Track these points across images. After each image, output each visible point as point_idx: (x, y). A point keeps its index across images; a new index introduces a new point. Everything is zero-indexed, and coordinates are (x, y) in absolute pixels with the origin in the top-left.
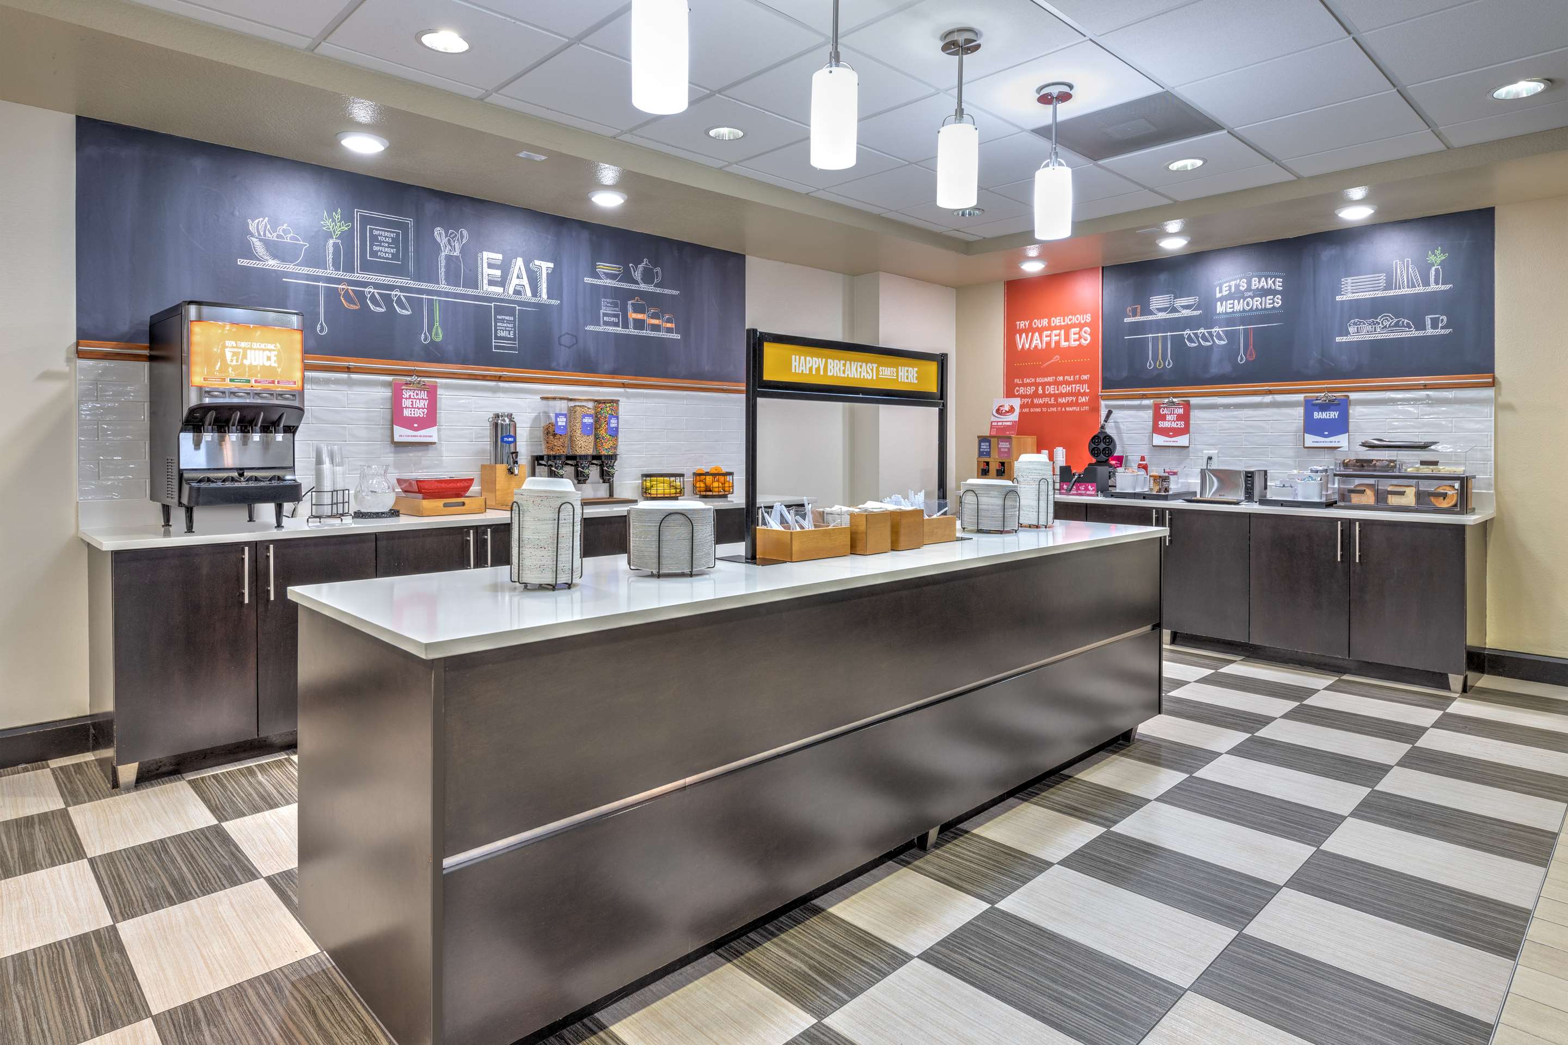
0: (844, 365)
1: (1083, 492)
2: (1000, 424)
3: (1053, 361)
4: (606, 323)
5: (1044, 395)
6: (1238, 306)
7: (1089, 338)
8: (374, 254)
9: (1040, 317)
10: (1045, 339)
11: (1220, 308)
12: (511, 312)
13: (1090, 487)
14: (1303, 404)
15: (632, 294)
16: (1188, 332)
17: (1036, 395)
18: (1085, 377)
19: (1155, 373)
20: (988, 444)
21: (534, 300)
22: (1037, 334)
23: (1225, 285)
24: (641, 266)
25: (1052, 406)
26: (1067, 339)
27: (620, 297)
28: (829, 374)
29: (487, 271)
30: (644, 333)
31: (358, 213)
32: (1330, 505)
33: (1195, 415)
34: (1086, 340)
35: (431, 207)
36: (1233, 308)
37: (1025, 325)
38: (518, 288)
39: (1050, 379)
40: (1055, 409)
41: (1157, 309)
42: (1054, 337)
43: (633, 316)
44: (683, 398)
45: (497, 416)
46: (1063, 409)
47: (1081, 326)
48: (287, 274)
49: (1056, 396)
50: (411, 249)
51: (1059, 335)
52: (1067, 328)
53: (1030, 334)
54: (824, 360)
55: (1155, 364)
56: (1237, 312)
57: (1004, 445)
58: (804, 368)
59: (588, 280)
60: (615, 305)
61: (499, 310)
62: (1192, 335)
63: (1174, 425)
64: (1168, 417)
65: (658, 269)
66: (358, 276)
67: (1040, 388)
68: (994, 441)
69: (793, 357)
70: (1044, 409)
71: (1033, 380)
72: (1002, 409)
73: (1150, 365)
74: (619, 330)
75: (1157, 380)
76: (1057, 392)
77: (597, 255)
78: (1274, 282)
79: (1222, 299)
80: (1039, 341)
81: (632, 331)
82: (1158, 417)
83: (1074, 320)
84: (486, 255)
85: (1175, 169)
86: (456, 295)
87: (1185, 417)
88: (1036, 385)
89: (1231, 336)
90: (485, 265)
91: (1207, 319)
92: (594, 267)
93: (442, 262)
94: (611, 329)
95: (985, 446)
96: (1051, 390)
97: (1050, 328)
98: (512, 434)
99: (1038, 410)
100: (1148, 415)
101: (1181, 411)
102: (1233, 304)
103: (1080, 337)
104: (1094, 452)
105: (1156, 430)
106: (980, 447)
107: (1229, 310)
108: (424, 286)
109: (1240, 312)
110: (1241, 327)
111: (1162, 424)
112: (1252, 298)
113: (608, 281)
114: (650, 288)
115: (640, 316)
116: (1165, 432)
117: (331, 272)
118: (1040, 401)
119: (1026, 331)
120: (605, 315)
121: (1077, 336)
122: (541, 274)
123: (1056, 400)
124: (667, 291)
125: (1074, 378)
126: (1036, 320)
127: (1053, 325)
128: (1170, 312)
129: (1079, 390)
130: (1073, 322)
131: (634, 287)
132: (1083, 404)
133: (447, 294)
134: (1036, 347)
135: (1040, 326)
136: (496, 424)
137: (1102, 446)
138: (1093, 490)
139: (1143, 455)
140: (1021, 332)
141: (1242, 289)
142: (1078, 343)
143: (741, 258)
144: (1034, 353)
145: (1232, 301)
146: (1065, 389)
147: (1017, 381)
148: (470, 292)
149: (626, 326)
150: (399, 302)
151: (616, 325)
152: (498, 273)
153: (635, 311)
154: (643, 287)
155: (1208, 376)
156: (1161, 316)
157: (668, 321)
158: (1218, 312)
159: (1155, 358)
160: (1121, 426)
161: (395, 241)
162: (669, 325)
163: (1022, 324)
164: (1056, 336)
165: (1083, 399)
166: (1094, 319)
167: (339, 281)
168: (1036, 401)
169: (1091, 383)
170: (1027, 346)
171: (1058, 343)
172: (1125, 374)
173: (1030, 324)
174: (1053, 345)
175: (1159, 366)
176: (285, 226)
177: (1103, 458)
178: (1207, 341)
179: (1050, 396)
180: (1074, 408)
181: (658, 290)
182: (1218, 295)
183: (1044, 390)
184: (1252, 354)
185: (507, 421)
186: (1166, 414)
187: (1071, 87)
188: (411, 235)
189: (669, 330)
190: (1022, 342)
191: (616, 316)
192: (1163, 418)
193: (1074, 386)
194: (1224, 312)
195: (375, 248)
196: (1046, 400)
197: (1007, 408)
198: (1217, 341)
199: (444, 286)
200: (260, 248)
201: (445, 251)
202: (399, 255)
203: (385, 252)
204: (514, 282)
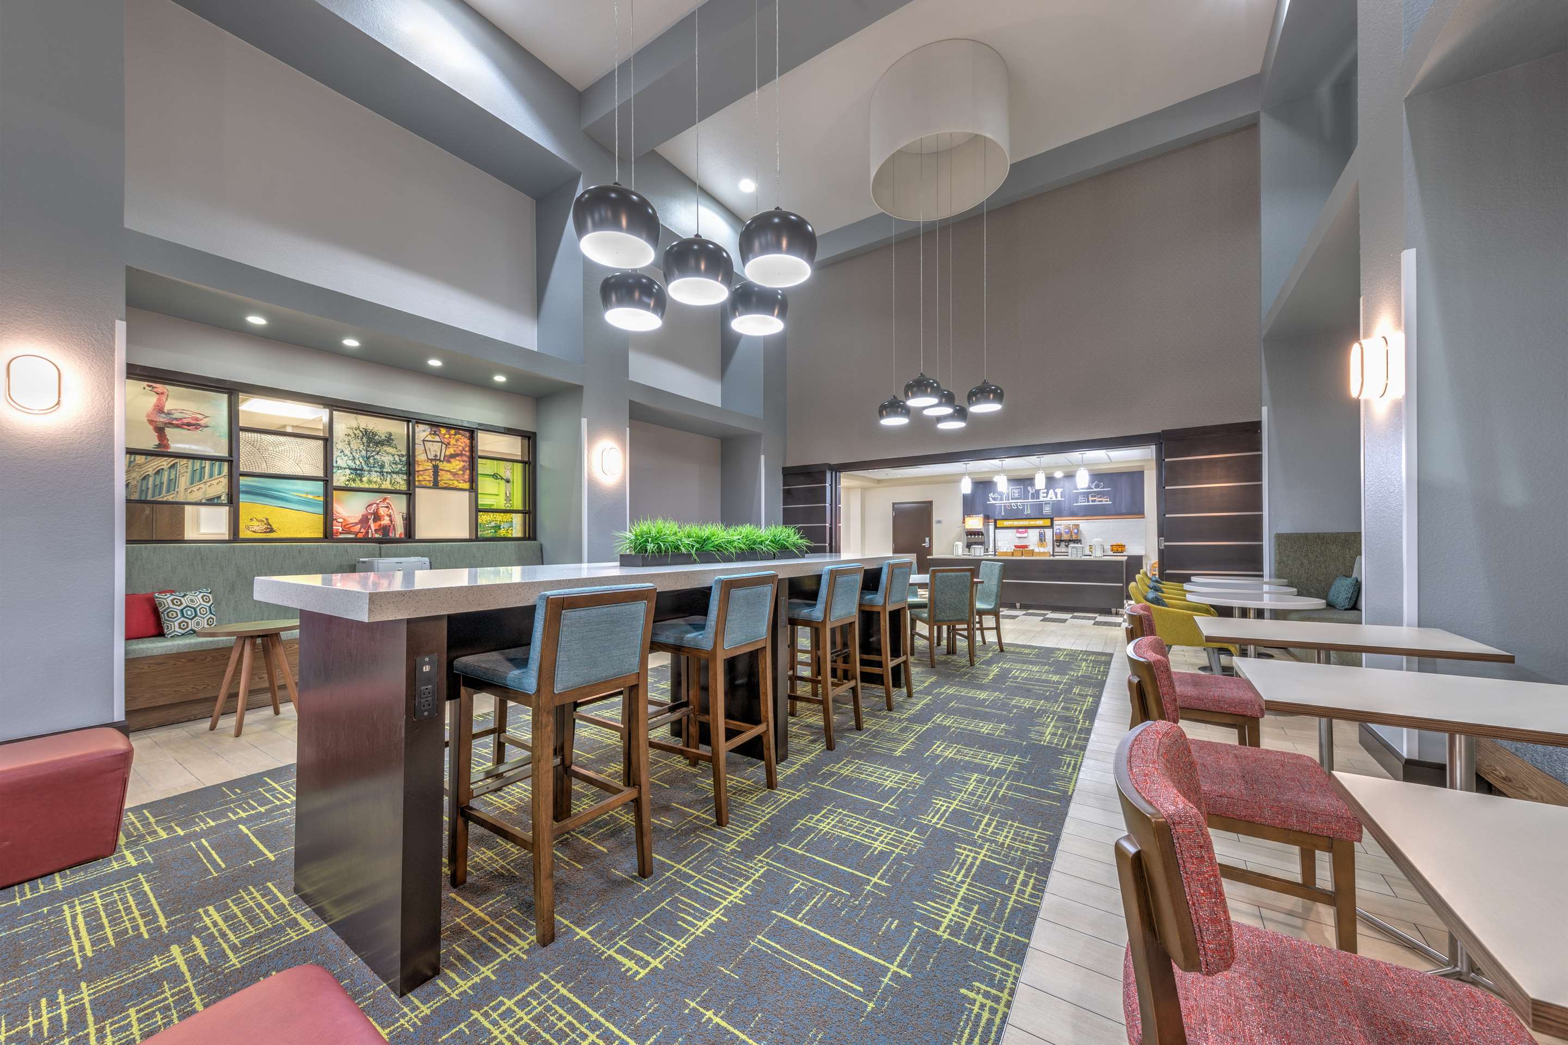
4: (1081, 502)
12: (1049, 504)
15: (1091, 493)
21: (1056, 499)
27: (1086, 494)
29: (1042, 494)
30: (1096, 503)
35: (1027, 482)
48: (996, 504)
50: (1022, 493)
59: (1074, 491)
60: (1084, 497)
66: (1011, 501)
81: (1091, 503)
84: (1042, 491)
86: (1034, 502)
93: (1030, 494)
94: (1082, 504)
108: (1026, 501)
113: (1082, 490)
114: (1098, 490)
117: (1005, 501)
122: (1059, 493)
124: (1105, 490)
143: (1142, 473)
148: (1038, 500)
149: (1088, 502)
150: (1020, 505)
151: (1085, 502)
153: (1092, 497)
154: (1095, 490)
157: (1106, 498)
161: (1019, 492)
176: (995, 494)
181: (1101, 490)
188: (1022, 490)
189: (1109, 502)
199: (1030, 500)
200: (991, 499)
201: (1031, 492)
202: (1020, 495)
203: (1016, 495)
204: (1050, 496)
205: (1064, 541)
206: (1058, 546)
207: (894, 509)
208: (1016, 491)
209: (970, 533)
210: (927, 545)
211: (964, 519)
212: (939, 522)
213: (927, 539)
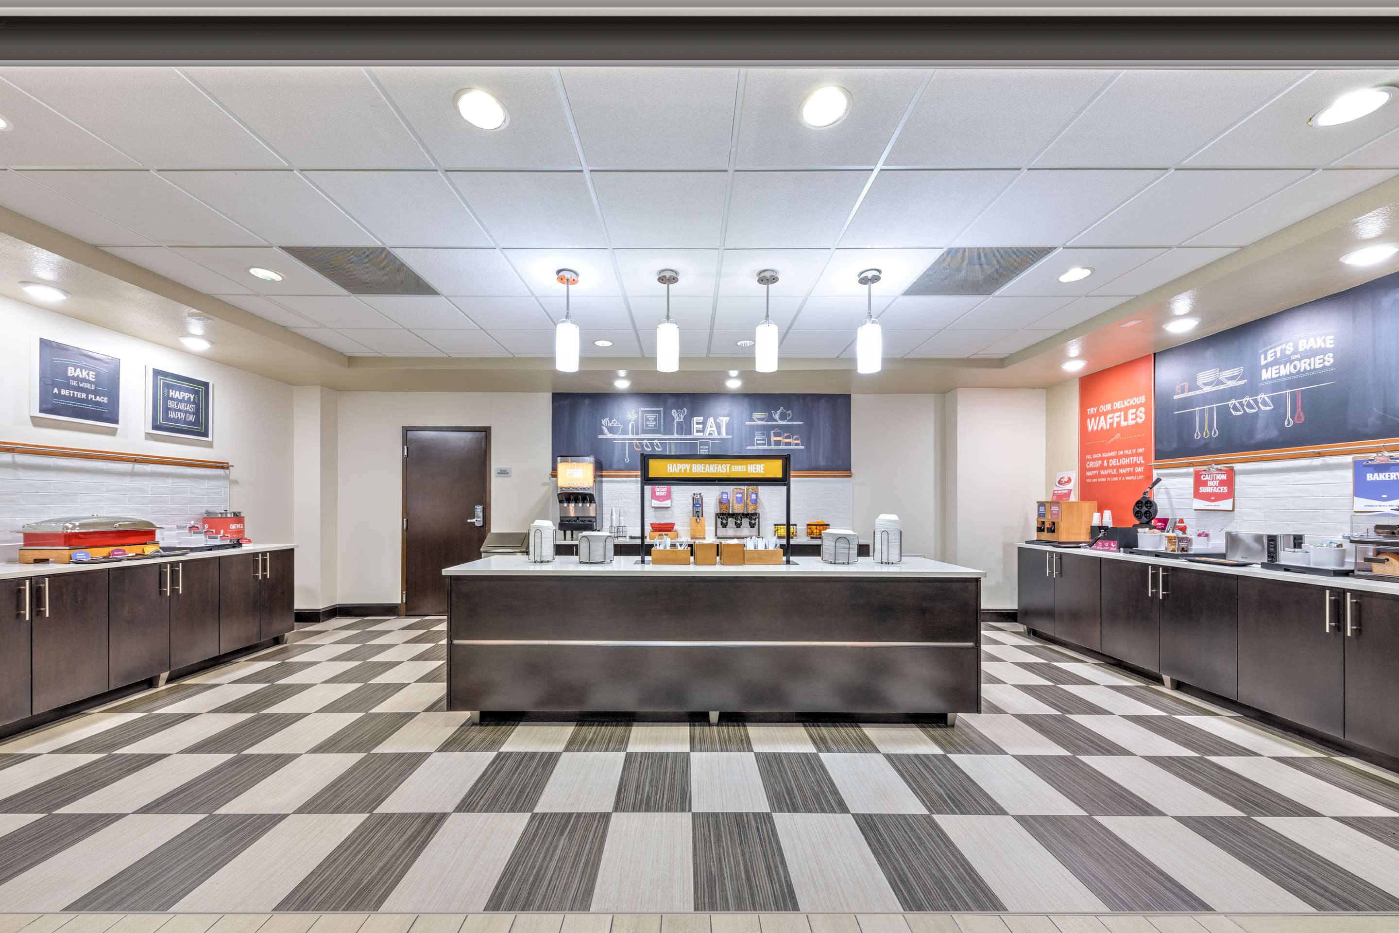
0: (705, 466)
1: (1107, 548)
2: (1059, 492)
3: (1115, 438)
4: (758, 444)
5: (1108, 467)
6: (1285, 370)
7: (1144, 416)
8: (647, 426)
9: (1105, 404)
10: (1109, 421)
11: (1265, 375)
12: (707, 444)
13: (1112, 544)
14: (1352, 465)
15: (773, 427)
16: (1234, 401)
17: (1102, 467)
18: (1141, 450)
19: (1202, 443)
20: (1044, 508)
21: (719, 437)
22: (1102, 418)
23: (1270, 352)
24: (779, 412)
25: (1115, 476)
26: (1126, 419)
27: (766, 430)
28: (693, 471)
29: (695, 426)
30: (781, 447)
31: (641, 410)
32: (1347, 573)
33: (1239, 480)
34: (1141, 418)
35: (671, 401)
36: (1279, 373)
37: (1094, 411)
38: (711, 432)
39: (1113, 454)
40: (1116, 479)
41: (1203, 384)
42: (1116, 418)
43: (773, 439)
44: (805, 481)
45: (694, 494)
46: (1123, 478)
47: (1137, 407)
48: (614, 439)
49: (1118, 468)
50: (662, 421)
51: (1120, 416)
52: (1126, 410)
53: (1098, 418)
54: (689, 465)
55: (1202, 434)
56: (1283, 377)
57: (1055, 509)
58: (676, 470)
59: (748, 423)
60: (764, 434)
61: (701, 444)
62: (1237, 404)
63: (1216, 490)
64: (1209, 483)
65: (790, 412)
66: (641, 436)
67: (1105, 461)
68: (1048, 505)
69: (669, 465)
70: (1109, 479)
71: (1100, 455)
72: (1062, 480)
73: (1197, 435)
74: (766, 447)
75: (1205, 449)
76: (1118, 464)
77: (754, 409)
78: (1324, 341)
79: (1266, 367)
80: (1104, 423)
81: (773, 447)
82: (1199, 482)
83: (1132, 403)
84: (695, 418)
85: (1065, 281)
86: (681, 439)
87: (1230, 483)
88: (1102, 459)
89: (1278, 402)
90: (695, 424)
91: (1253, 387)
92: (751, 415)
93: (675, 425)
94: (761, 447)
95: (1042, 509)
96: (1113, 462)
97: (1113, 411)
98: (700, 503)
99: (1104, 480)
100: (1191, 481)
101: (1224, 477)
102: (1279, 369)
103: (1136, 417)
104: (1137, 514)
105: (1197, 495)
106: (1039, 511)
107: (1274, 376)
108: (667, 437)
109: (1287, 376)
110: (1288, 391)
111: (1203, 490)
112: (1299, 360)
113: (759, 422)
114: (785, 423)
115: (778, 439)
116: (1207, 497)
117: (630, 436)
118: (1106, 472)
119: (1095, 416)
120: (757, 440)
121: (1134, 416)
122: (722, 424)
123: (1118, 471)
124: (795, 423)
125: (1132, 452)
126: (1102, 406)
127: (1115, 408)
128: (1216, 385)
129: (1136, 462)
130: (1131, 404)
131: (774, 423)
132: (1139, 474)
133: (677, 439)
134: (1102, 427)
135: (1105, 411)
136: (693, 498)
137: (1144, 509)
138: (1115, 547)
139: (1181, 518)
140: (1090, 417)
141: (1288, 352)
142: (1135, 421)
143: (848, 397)
144: (1101, 433)
145: (1277, 367)
146: (1124, 461)
147: (1088, 457)
148: (688, 437)
149: (769, 444)
150: (657, 445)
151: (764, 444)
152: (701, 426)
153: (775, 436)
154: (780, 422)
155: (1253, 442)
156: (1208, 389)
157: (796, 439)
158: (1263, 379)
159: (1202, 429)
160: (1171, 492)
161: (655, 419)
162: (797, 442)
163: (1092, 411)
164: (1117, 417)
165: (1139, 470)
166: (1148, 399)
167: (633, 439)
168: (1102, 472)
169: (1145, 455)
170: (1095, 428)
171: (1118, 423)
172: (1174, 445)
173: (1098, 409)
174: (1115, 425)
175: (1206, 436)
176: (614, 420)
177: (1145, 520)
178: (1252, 408)
179: (1113, 467)
180: (1132, 477)
181: (790, 423)
182: (1263, 362)
183: (1108, 463)
184: (1299, 418)
185: (699, 496)
186: (1207, 480)
187: (879, 271)
188: (662, 416)
189: (797, 444)
190: (1092, 425)
191: (764, 440)
192: (1205, 484)
193: (1132, 458)
194: (1269, 378)
195: (648, 423)
196: (1110, 471)
197: (1066, 479)
198: (1262, 407)
199: (676, 436)
200: (606, 430)
201: (677, 420)
202: (658, 425)
203: (652, 424)
204: (709, 430)
205: (733, 515)
206: (724, 525)
207: (405, 441)
208: (652, 417)
209: (570, 497)
210: (478, 521)
211: (555, 469)
212: (503, 473)
213: (479, 509)
